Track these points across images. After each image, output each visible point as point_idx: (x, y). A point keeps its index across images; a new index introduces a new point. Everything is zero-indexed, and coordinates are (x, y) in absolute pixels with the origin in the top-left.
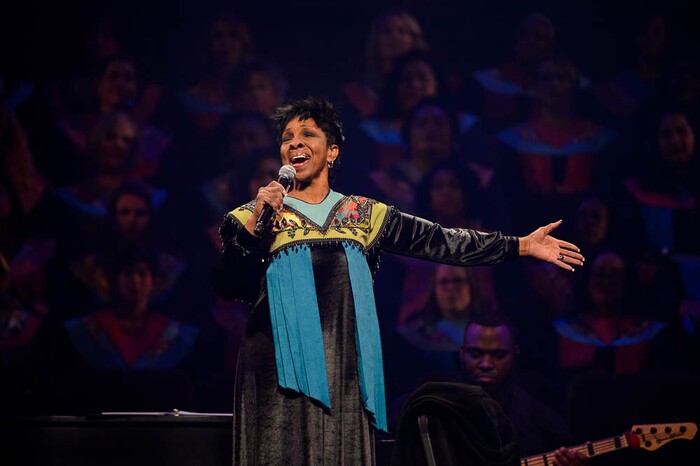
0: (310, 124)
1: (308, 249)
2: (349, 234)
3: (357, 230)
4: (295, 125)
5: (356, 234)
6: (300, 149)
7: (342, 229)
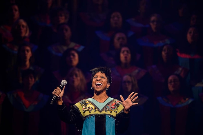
0: (104, 75)
1: (94, 117)
2: (109, 113)
3: (112, 111)
4: (99, 74)
5: (111, 113)
6: (100, 81)
7: (107, 111)
